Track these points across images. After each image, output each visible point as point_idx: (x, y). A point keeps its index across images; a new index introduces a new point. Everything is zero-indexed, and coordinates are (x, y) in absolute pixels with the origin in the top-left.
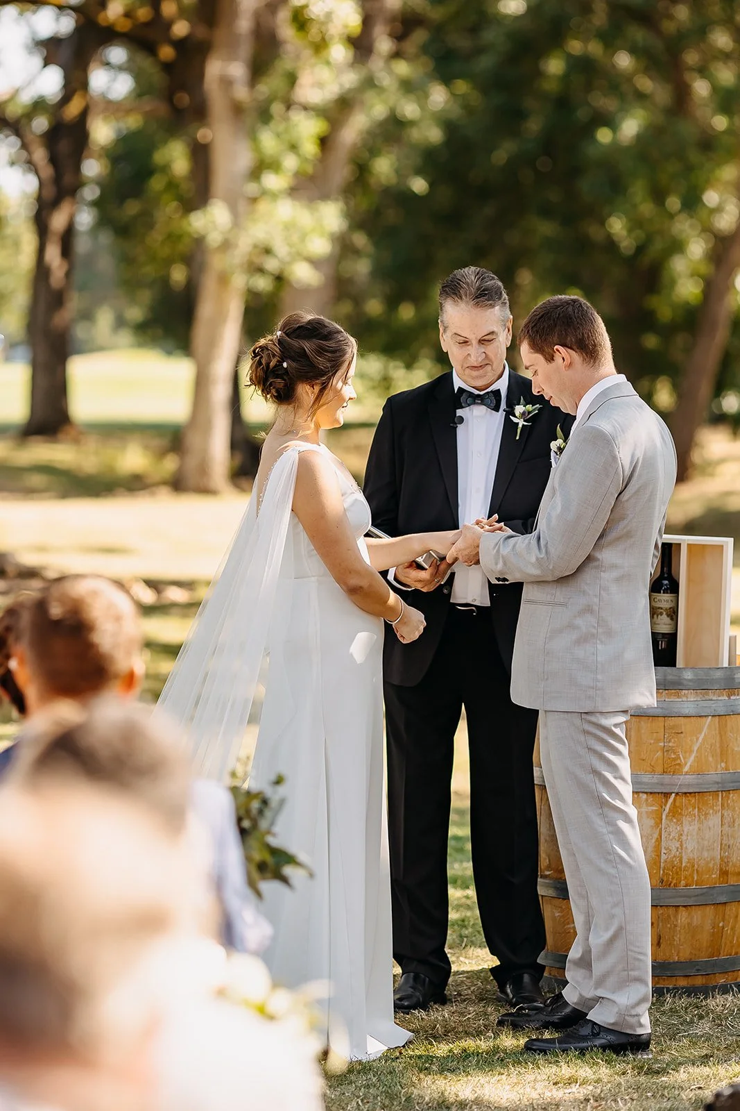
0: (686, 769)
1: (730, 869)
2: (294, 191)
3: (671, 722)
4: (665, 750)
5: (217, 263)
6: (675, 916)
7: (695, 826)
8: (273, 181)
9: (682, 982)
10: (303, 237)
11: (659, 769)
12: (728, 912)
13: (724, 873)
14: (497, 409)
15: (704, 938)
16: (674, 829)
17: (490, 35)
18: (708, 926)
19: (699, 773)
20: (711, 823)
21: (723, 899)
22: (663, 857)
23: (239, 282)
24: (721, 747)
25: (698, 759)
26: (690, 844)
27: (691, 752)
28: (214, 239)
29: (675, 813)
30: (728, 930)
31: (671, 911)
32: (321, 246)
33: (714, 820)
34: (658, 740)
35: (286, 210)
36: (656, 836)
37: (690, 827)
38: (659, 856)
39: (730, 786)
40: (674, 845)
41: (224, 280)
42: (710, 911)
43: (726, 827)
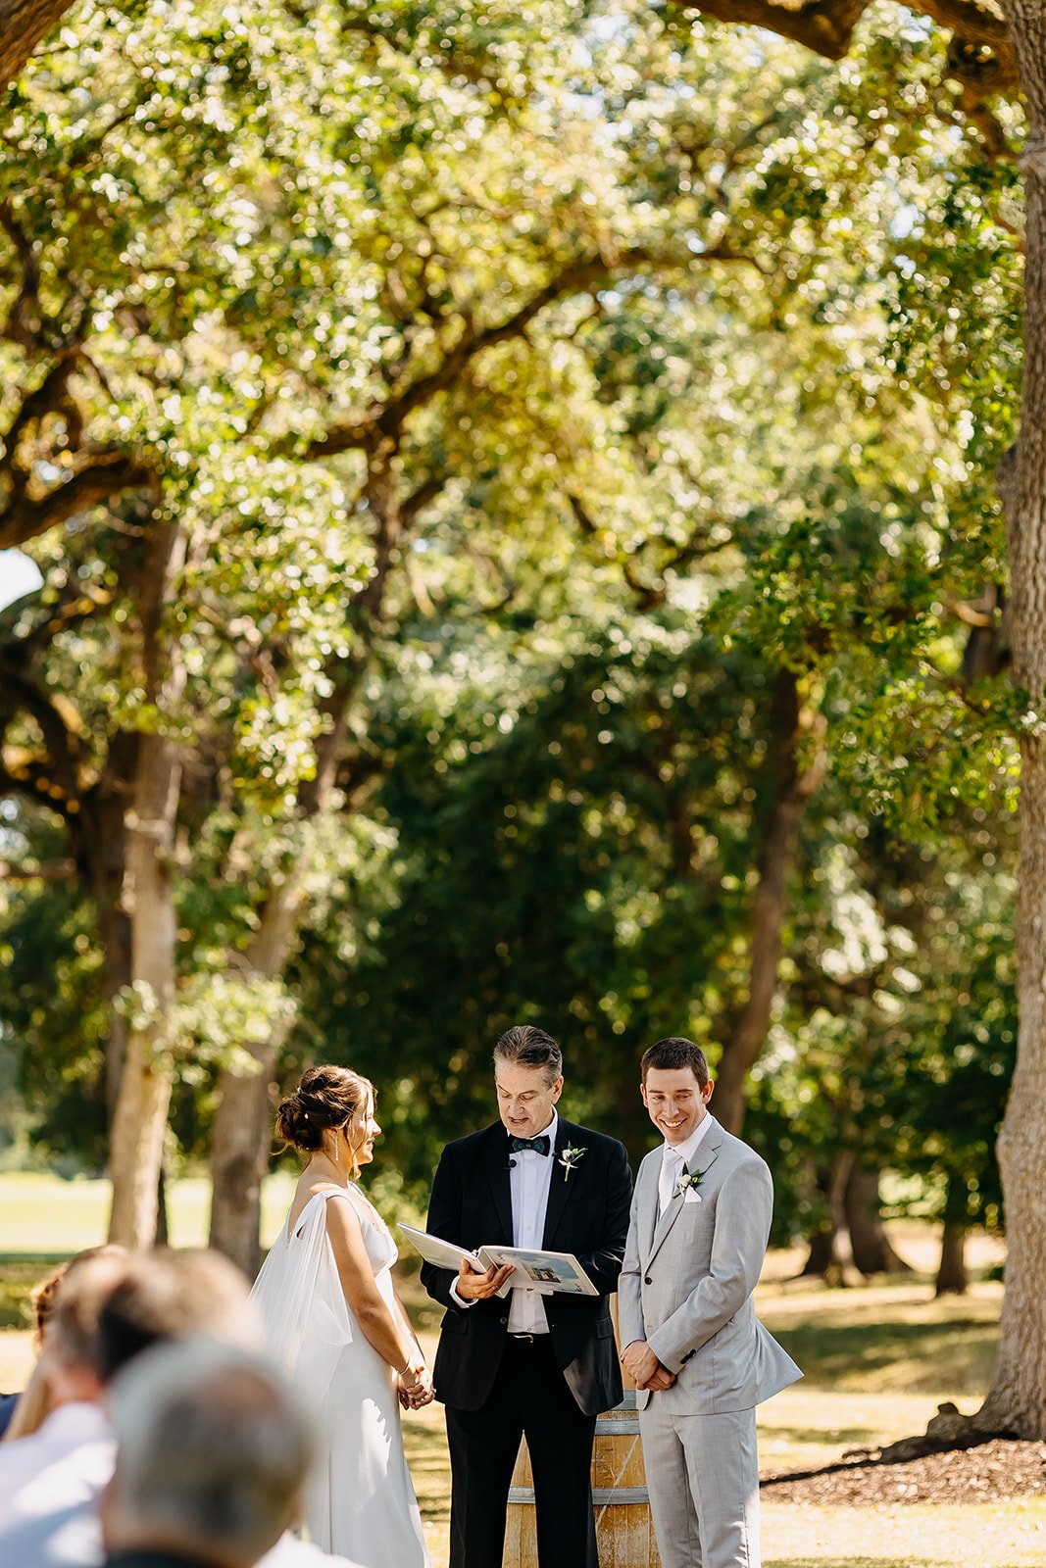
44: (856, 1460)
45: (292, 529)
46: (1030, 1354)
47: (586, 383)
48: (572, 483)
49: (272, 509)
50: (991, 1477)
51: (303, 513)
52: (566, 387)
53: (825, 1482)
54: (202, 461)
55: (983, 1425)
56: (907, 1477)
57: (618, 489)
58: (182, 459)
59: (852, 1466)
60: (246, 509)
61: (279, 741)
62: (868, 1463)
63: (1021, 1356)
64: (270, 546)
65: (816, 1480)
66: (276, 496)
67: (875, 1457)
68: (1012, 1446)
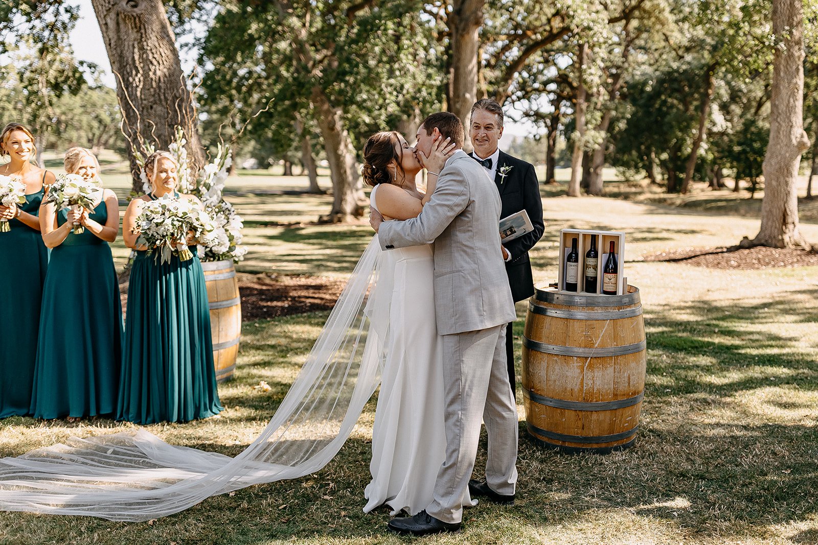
0: (596, 346)
1: (619, 393)
2: (595, 129)
3: (589, 322)
4: (586, 336)
5: (577, 144)
6: (591, 416)
7: (600, 374)
8: (590, 126)
9: (595, 446)
10: (597, 138)
11: (583, 345)
12: (617, 413)
13: (615, 395)
14: (490, 168)
15: (606, 426)
16: (590, 375)
17: (645, 95)
18: (608, 420)
19: (602, 346)
20: (608, 372)
21: (615, 407)
22: (585, 388)
23: (582, 149)
24: (614, 335)
25: (602, 341)
26: (598, 382)
27: (599, 337)
28: (576, 139)
29: (591, 367)
30: (618, 421)
31: (589, 413)
32: (600, 141)
33: (610, 370)
34: (582, 332)
35: (593, 133)
36: (581, 377)
37: (598, 374)
38: (583, 387)
39: (618, 353)
40: (590, 382)
41: (579, 149)
42: (608, 413)
43: (616, 373)
44: (720, 250)
45: (595, 28)
46: (770, 223)
47: (668, 9)
48: (664, 31)
49: (591, 24)
50: (759, 260)
51: (599, 26)
52: (664, 10)
53: (710, 258)
54: (576, 14)
55: (755, 242)
56: (734, 258)
57: (672, 31)
58: (571, 13)
59: (717, 253)
60: (585, 24)
61: (592, 77)
62: (722, 252)
63: (767, 224)
64: (591, 33)
65: (707, 257)
66: (593, 21)
67: (725, 250)
68: (764, 249)
